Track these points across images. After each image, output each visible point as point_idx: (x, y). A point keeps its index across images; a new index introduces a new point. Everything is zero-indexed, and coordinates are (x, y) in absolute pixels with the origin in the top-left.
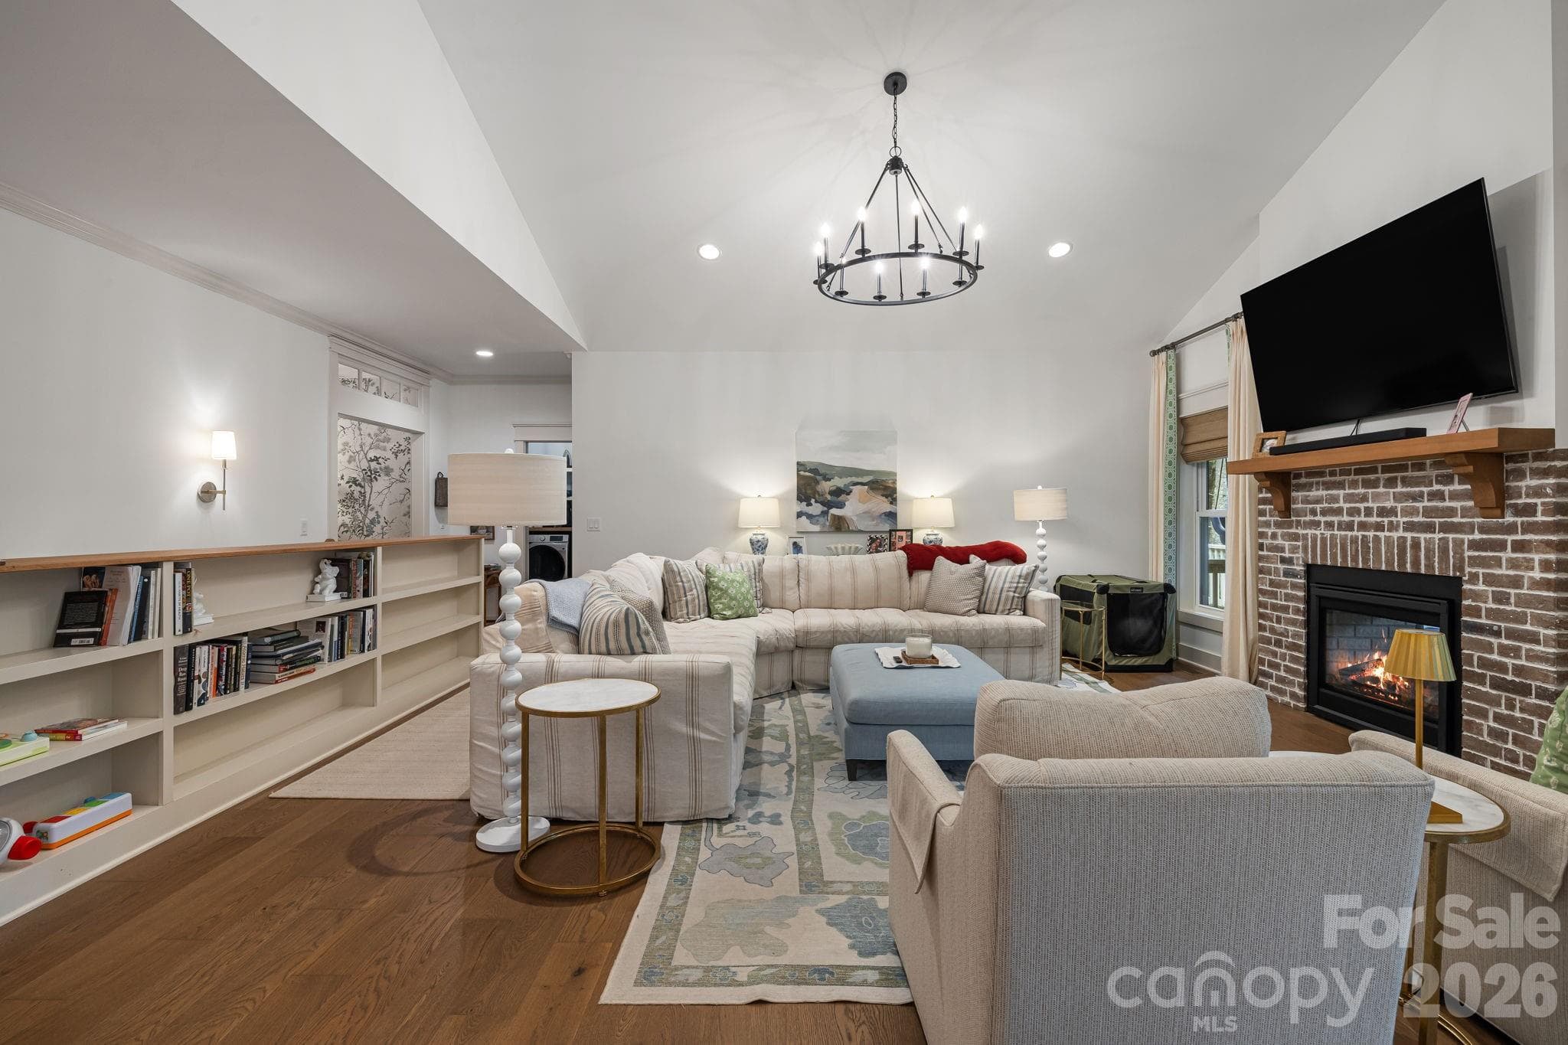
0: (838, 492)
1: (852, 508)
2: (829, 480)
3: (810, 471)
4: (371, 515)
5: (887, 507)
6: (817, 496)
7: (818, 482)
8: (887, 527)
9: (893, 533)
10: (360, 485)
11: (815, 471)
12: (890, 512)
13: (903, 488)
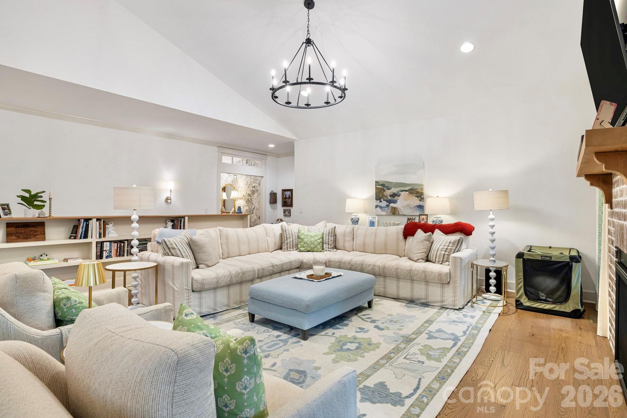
0: (394, 195)
1: (401, 203)
2: (390, 189)
3: (381, 185)
4: (253, 207)
5: (418, 203)
6: (384, 197)
7: (384, 191)
8: (418, 213)
9: (420, 216)
10: (250, 196)
11: (383, 185)
12: (420, 205)
13: (427, 192)
